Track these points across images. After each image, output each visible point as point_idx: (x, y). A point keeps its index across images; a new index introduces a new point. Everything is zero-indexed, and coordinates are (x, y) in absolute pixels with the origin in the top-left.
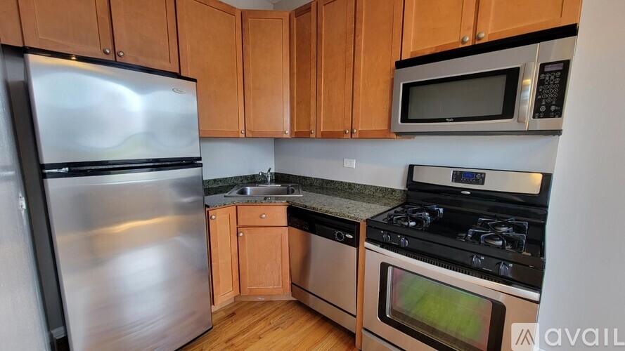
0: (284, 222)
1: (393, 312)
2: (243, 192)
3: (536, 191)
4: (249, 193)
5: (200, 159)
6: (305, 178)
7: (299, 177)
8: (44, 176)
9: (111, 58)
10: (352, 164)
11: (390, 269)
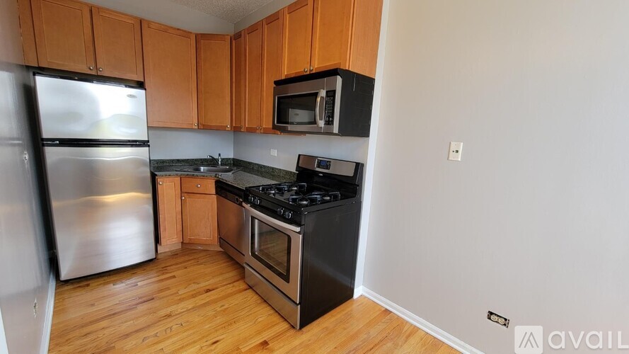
0: (214, 192)
1: (260, 250)
2: (198, 170)
3: (351, 174)
4: (202, 171)
5: (148, 141)
6: (250, 163)
7: (246, 162)
8: (43, 145)
9: (93, 73)
10: (274, 153)
11: (256, 221)
